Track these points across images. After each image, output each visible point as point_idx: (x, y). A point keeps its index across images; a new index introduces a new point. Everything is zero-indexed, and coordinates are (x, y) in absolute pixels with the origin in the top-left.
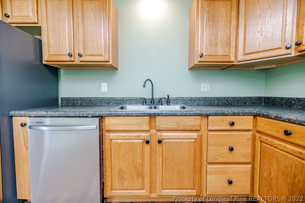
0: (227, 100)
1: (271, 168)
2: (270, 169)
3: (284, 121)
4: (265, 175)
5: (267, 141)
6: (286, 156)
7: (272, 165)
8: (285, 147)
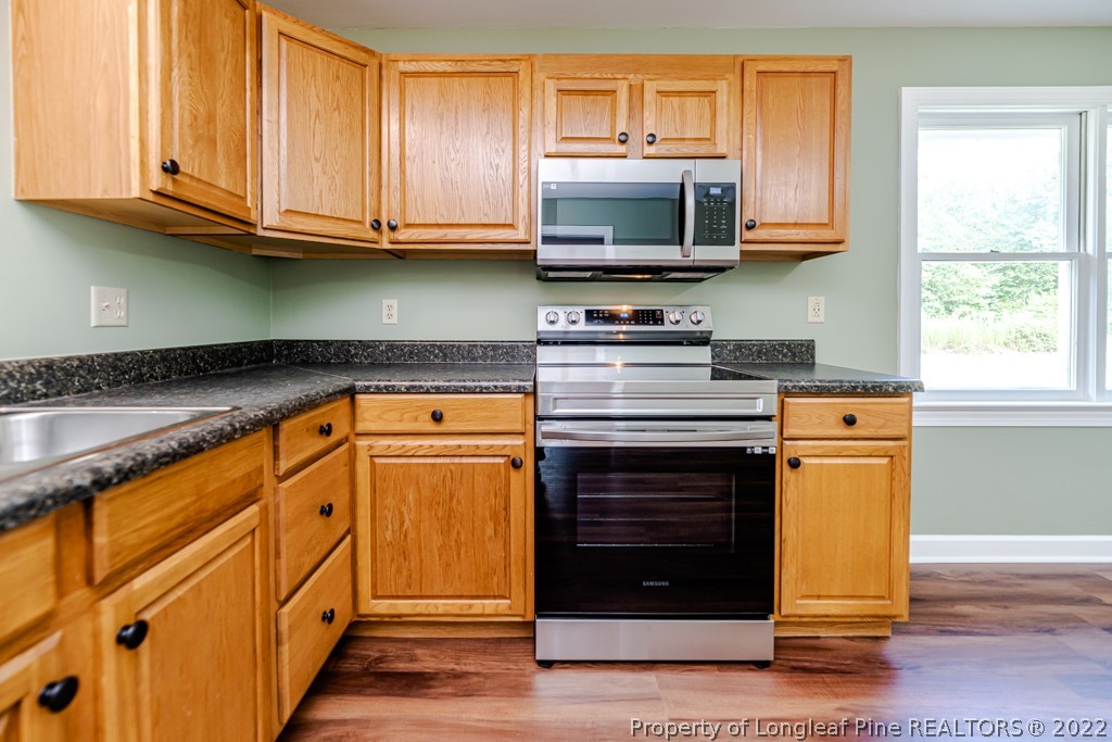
0: (194, 361)
1: (404, 509)
2: (401, 513)
3: (428, 392)
4: (388, 537)
5: (391, 449)
6: (433, 465)
7: (404, 500)
8: (432, 446)
